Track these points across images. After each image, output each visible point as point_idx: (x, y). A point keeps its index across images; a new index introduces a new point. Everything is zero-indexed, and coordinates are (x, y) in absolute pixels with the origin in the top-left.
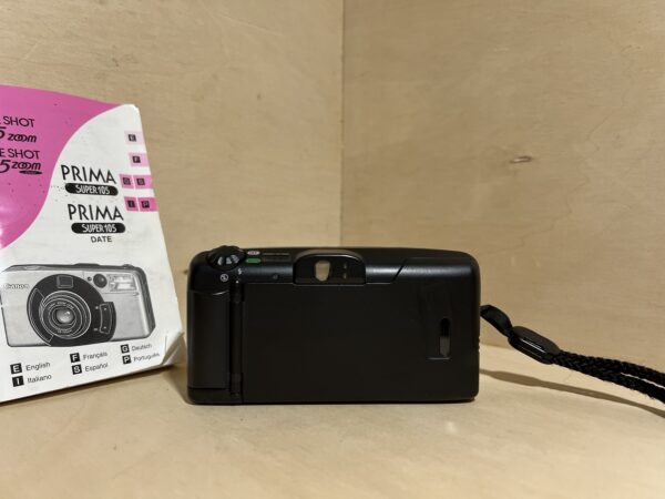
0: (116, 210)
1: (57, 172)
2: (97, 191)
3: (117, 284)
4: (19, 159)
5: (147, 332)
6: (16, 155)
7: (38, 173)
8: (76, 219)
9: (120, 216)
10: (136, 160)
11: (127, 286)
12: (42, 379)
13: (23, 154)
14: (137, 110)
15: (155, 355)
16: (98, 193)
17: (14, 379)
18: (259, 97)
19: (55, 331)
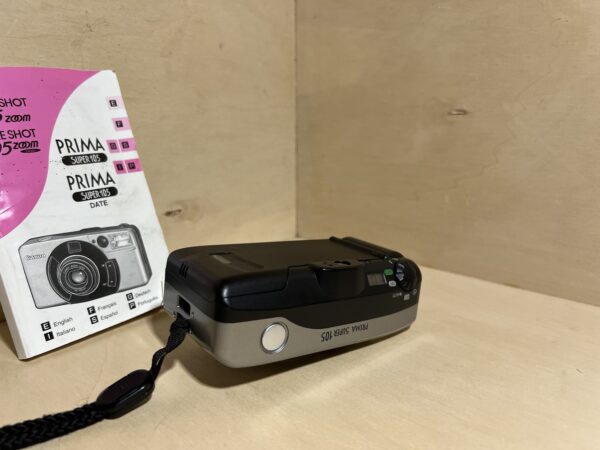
0: (108, 175)
1: (53, 146)
2: (89, 159)
3: (117, 243)
4: (19, 140)
5: (145, 280)
6: (15, 136)
7: (38, 150)
8: (76, 189)
9: (112, 180)
10: (119, 124)
11: (125, 243)
12: (68, 331)
13: (21, 134)
14: (114, 75)
15: (154, 299)
16: (91, 162)
17: (46, 335)
18: (221, 46)
19: (73, 291)
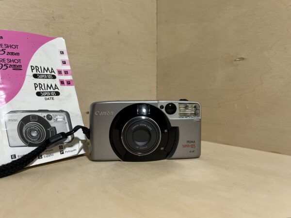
0: (56, 85)
1: (29, 69)
2: (47, 77)
3: (57, 119)
4: (12, 63)
5: (71, 140)
6: (10, 61)
7: (21, 69)
8: (38, 90)
9: (57, 88)
10: (64, 63)
11: (61, 120)
13: (14, 61)
14: (64, 40)
15: (74, 150)
18: (118, 33)
19: (30, 140)
